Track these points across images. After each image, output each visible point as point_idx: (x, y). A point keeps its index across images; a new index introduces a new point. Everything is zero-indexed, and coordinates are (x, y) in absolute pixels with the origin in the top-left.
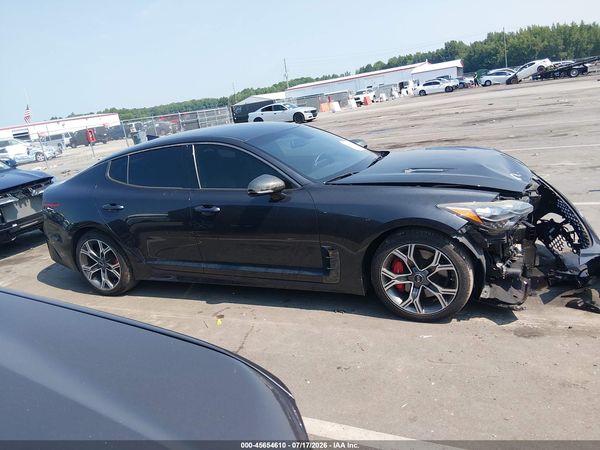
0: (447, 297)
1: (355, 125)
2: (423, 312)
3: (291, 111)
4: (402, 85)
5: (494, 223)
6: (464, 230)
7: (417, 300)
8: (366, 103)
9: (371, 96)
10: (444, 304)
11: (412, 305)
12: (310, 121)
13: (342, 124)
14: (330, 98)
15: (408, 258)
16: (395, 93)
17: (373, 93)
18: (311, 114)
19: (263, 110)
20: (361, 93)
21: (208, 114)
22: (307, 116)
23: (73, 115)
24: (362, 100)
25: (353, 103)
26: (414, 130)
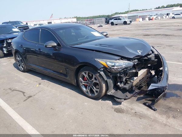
0: (97, 92)
1: (141, 27)
2: (90, 95)
3: (123, 21)
4: (168, 14)
5: (113, 68)
6: (102, 69)
7: (89, 90)
8: (152, 20)
9: (155, 17)
10: (96, 94)
11: (87, 92)
12: (129, 24)
13: (137, 26)
14: (140, 17)
15: (86, 76)
16: (164, 17)
17: (156, 16)
18: (130, 22)
19: (114, 20)
20: (151, 16)
21: (98, 20)
22: (128, 23)
23: (65, 18)
24: (151, 18)
25: (147, 19)
26: (158, 30)
